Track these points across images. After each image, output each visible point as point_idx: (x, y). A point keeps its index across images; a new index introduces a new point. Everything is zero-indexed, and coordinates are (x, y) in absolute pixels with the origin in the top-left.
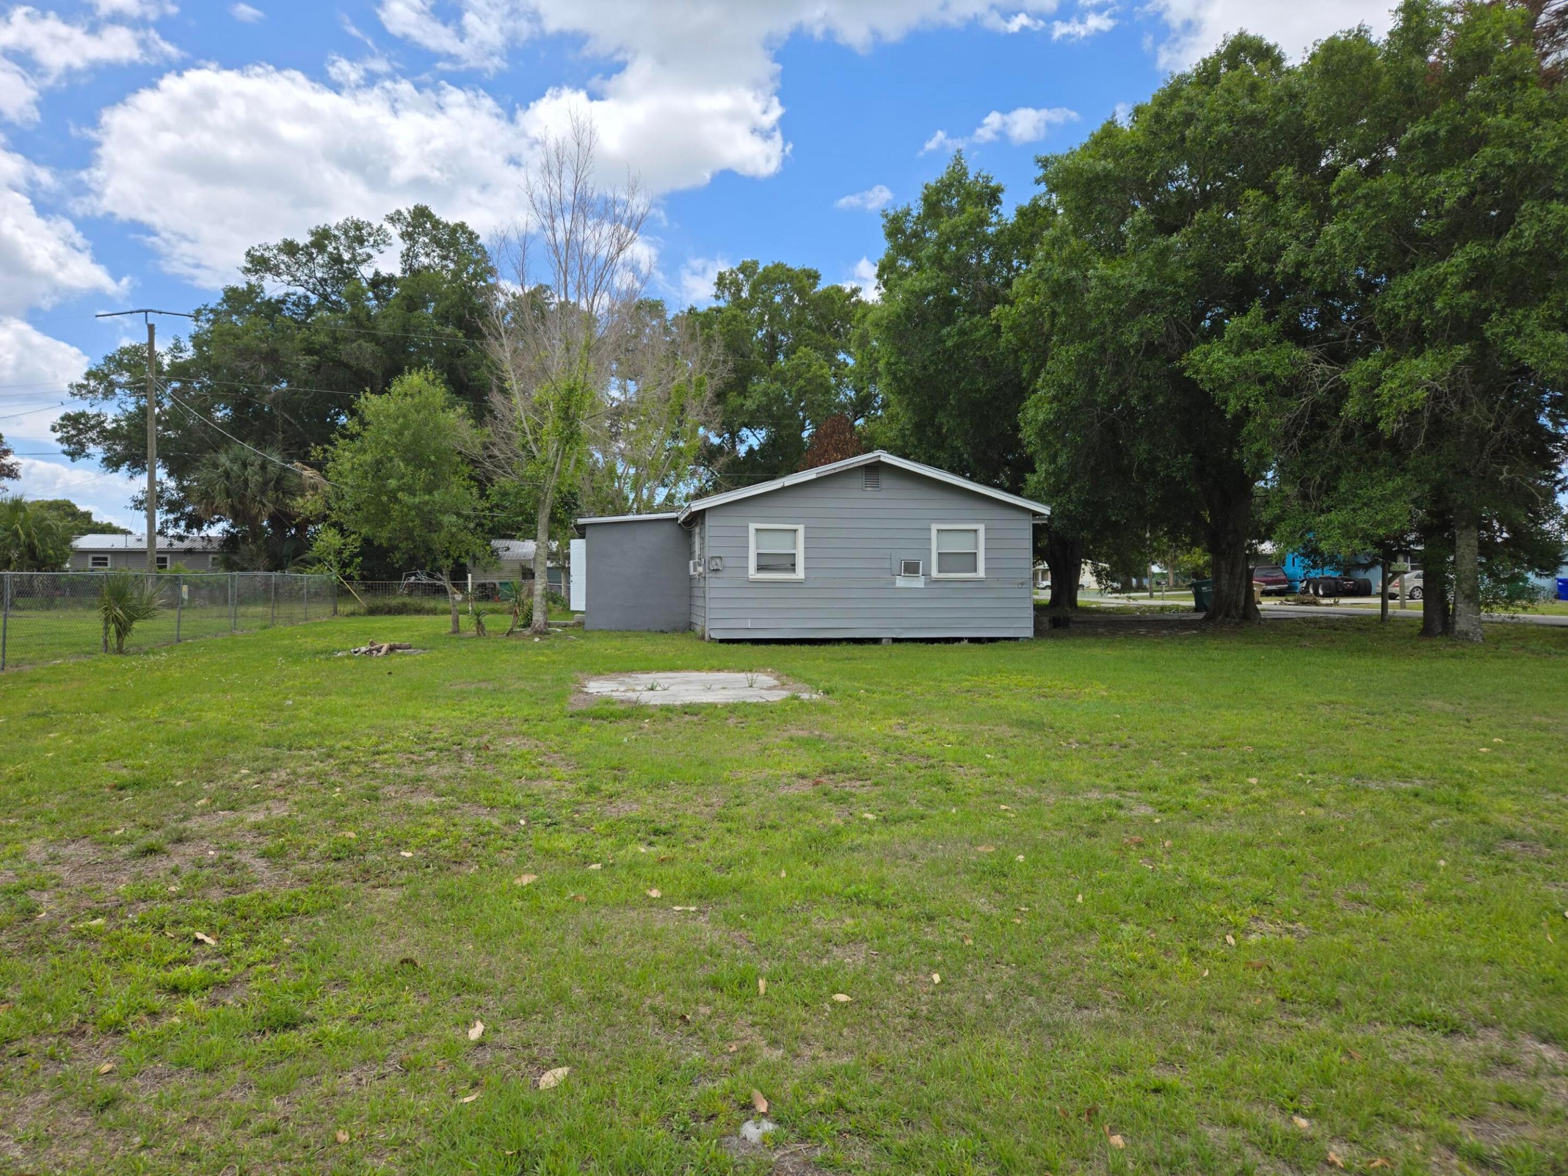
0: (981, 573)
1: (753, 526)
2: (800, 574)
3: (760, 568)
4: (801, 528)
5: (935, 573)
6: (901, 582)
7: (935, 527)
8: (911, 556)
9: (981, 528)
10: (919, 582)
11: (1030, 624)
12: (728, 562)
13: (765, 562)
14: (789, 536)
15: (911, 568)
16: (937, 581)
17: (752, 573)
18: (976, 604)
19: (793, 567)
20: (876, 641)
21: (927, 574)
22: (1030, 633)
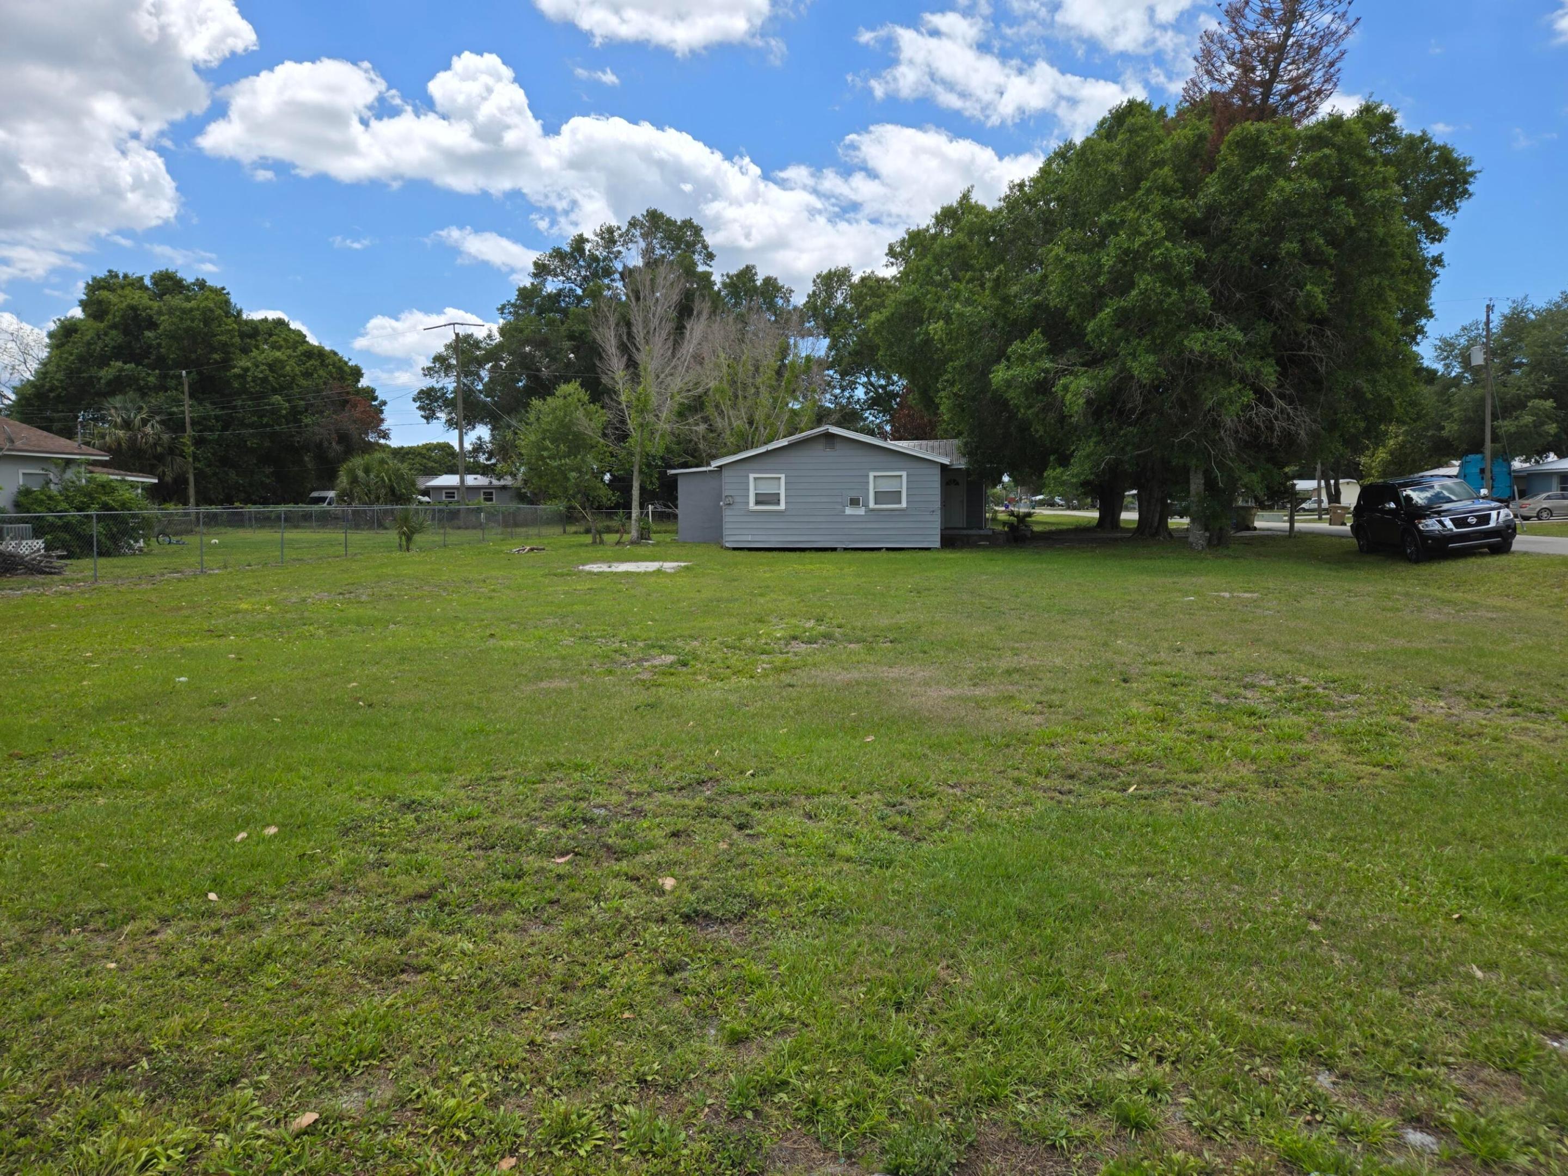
0: (904, 505)
1: (752, 476)
2: (782, 506)
3: (758, 503)
4: (783, 476)
5: (872, 505)
6: (849, 511)
7: (872, 475)
8: (854, 494)
9: (904, 474)
10: (861, 511)
11: (938, 538)
12: (738, 499)
13: (761, 499)
14: (776, 482)
15: (854, 502)
16: (873, 510)
17: (752, 505)
18: (901, 525)
19: (778, 503)
20: (834, 549)
21: (866, 505)
22: (938, 545)
